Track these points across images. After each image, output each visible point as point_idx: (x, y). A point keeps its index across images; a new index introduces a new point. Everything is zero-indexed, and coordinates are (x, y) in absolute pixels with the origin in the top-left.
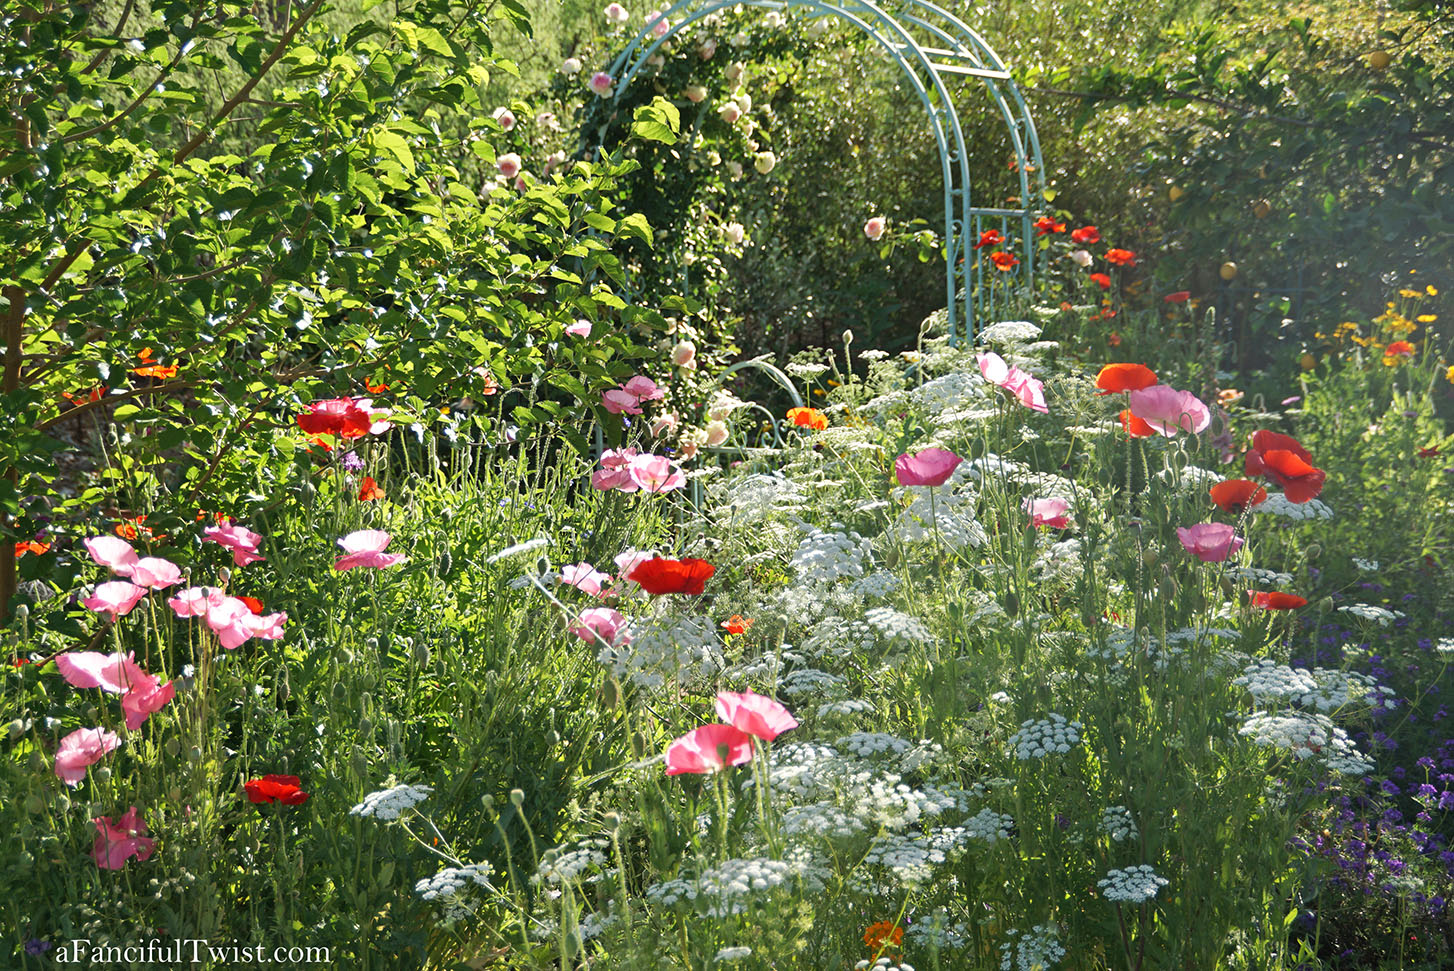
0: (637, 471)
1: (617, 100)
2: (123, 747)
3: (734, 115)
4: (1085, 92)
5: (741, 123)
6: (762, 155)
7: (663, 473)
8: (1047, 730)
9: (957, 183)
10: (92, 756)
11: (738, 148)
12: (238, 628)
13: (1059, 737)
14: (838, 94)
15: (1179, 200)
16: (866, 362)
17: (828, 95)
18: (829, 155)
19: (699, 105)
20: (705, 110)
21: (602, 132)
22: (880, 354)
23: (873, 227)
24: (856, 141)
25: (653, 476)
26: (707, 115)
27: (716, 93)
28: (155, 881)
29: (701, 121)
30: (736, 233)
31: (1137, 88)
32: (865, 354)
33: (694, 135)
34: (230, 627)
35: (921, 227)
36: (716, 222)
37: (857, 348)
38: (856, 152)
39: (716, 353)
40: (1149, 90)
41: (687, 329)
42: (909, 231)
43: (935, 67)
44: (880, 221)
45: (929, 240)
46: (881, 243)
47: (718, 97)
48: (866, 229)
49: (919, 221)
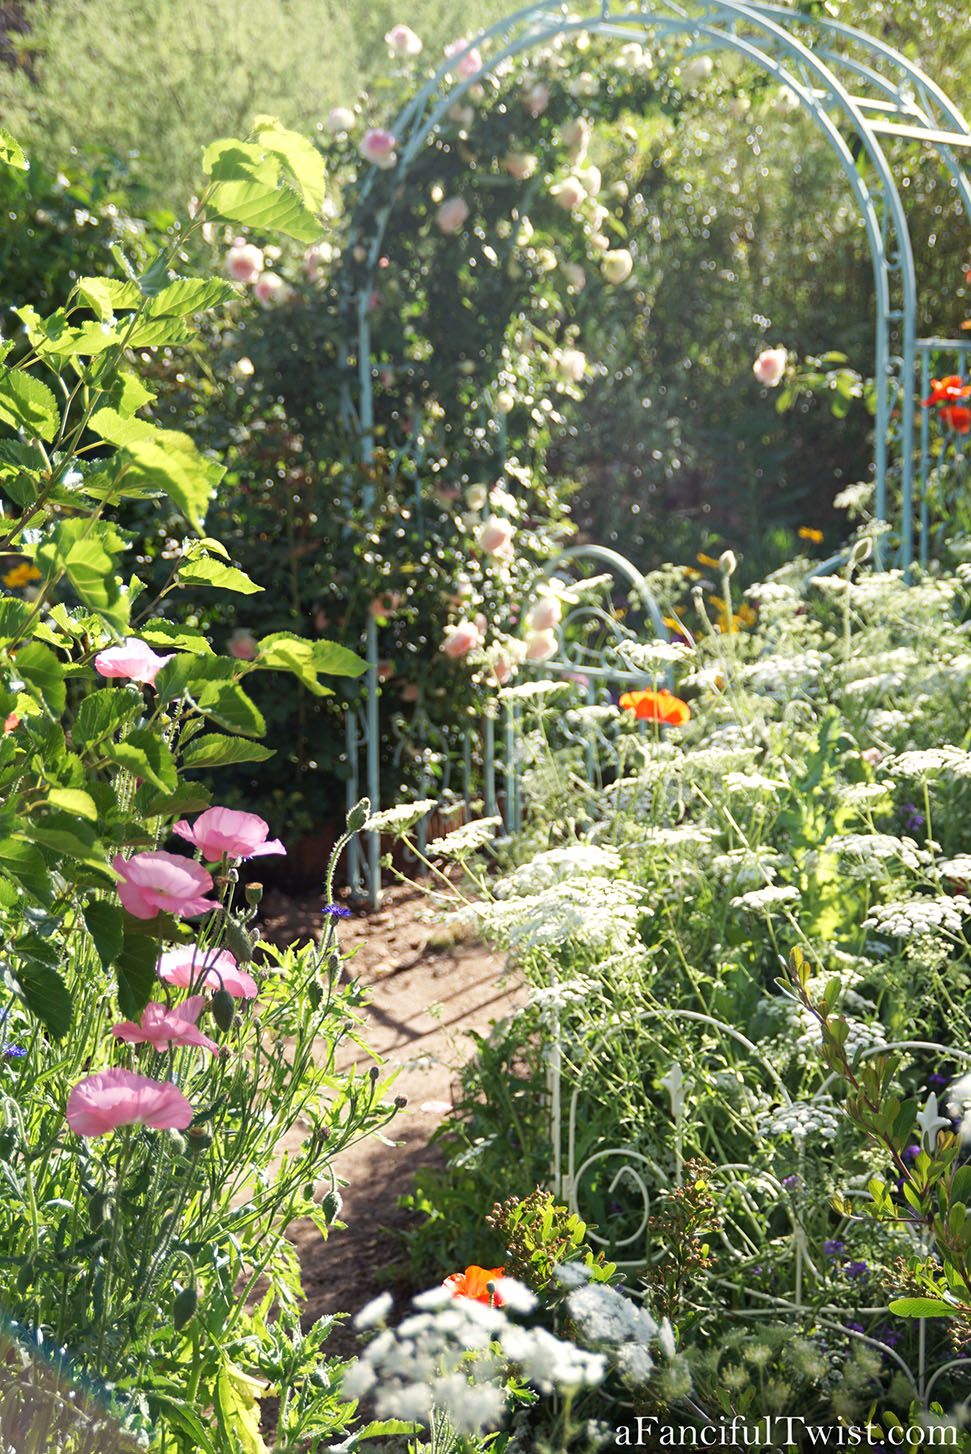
1: (402, 173)
3: (573, 197)
5: (585, 210)
6: (613, 255)
11: (581, 244)
14: (721, 175)
17: (709, 178)
18: (706, 255)
19: (527, 183)
20: (533, 188)
21: (382, 218)
23: (767, 365)
24: (743, 237)
26: (536, 197)
27: (549, 164)
29: (528, 204)
30: (574, 362)
32: (755, 591)
33: (516, 226)
35: (836, 366)
36: (546, 349)
37: (742, 580)
39: (542, 530)
41: (501, 498)
42: (820, 371)
43: (869, 127)
44: (778, 357)
45: (849, 385)
46: (780, 389)
47: (551, 170)
48: (757, 367)
49: (835, 356)
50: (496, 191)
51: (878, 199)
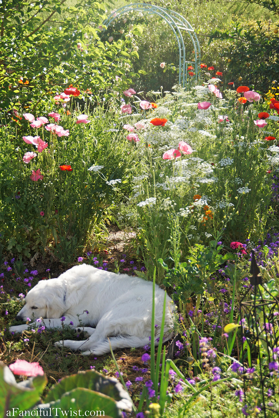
0: (142, 105)
2: (37, 156)
4: (210, 36)
6: (136, 47)
7: (148, 105)
8: (227, 161)
9: (182, 55)
10: (31, 157)
12: (61, 133)
13: (229, 162)
15: (230, 62)
16: (165, 94)
19: (122, 34)
22: (169, 92)
23: (162, 65)
24: (151, 47)
25: (145, 106)
27: (126, 32)
28: (44, 184)
31: (222, 35)
32: (165, 92)
34: (60, 132)
35: (173, 66)
38: (151, 49)
40: (225, 36)
42: (171, 66)
43: (179, 27)
44: (164, 63)
45: (174, 68)
46: (164, 69)
47: (126, 33)
48: (161, 65)
49: (172, 64)
50: (117, 35)
51: (179, 39)
